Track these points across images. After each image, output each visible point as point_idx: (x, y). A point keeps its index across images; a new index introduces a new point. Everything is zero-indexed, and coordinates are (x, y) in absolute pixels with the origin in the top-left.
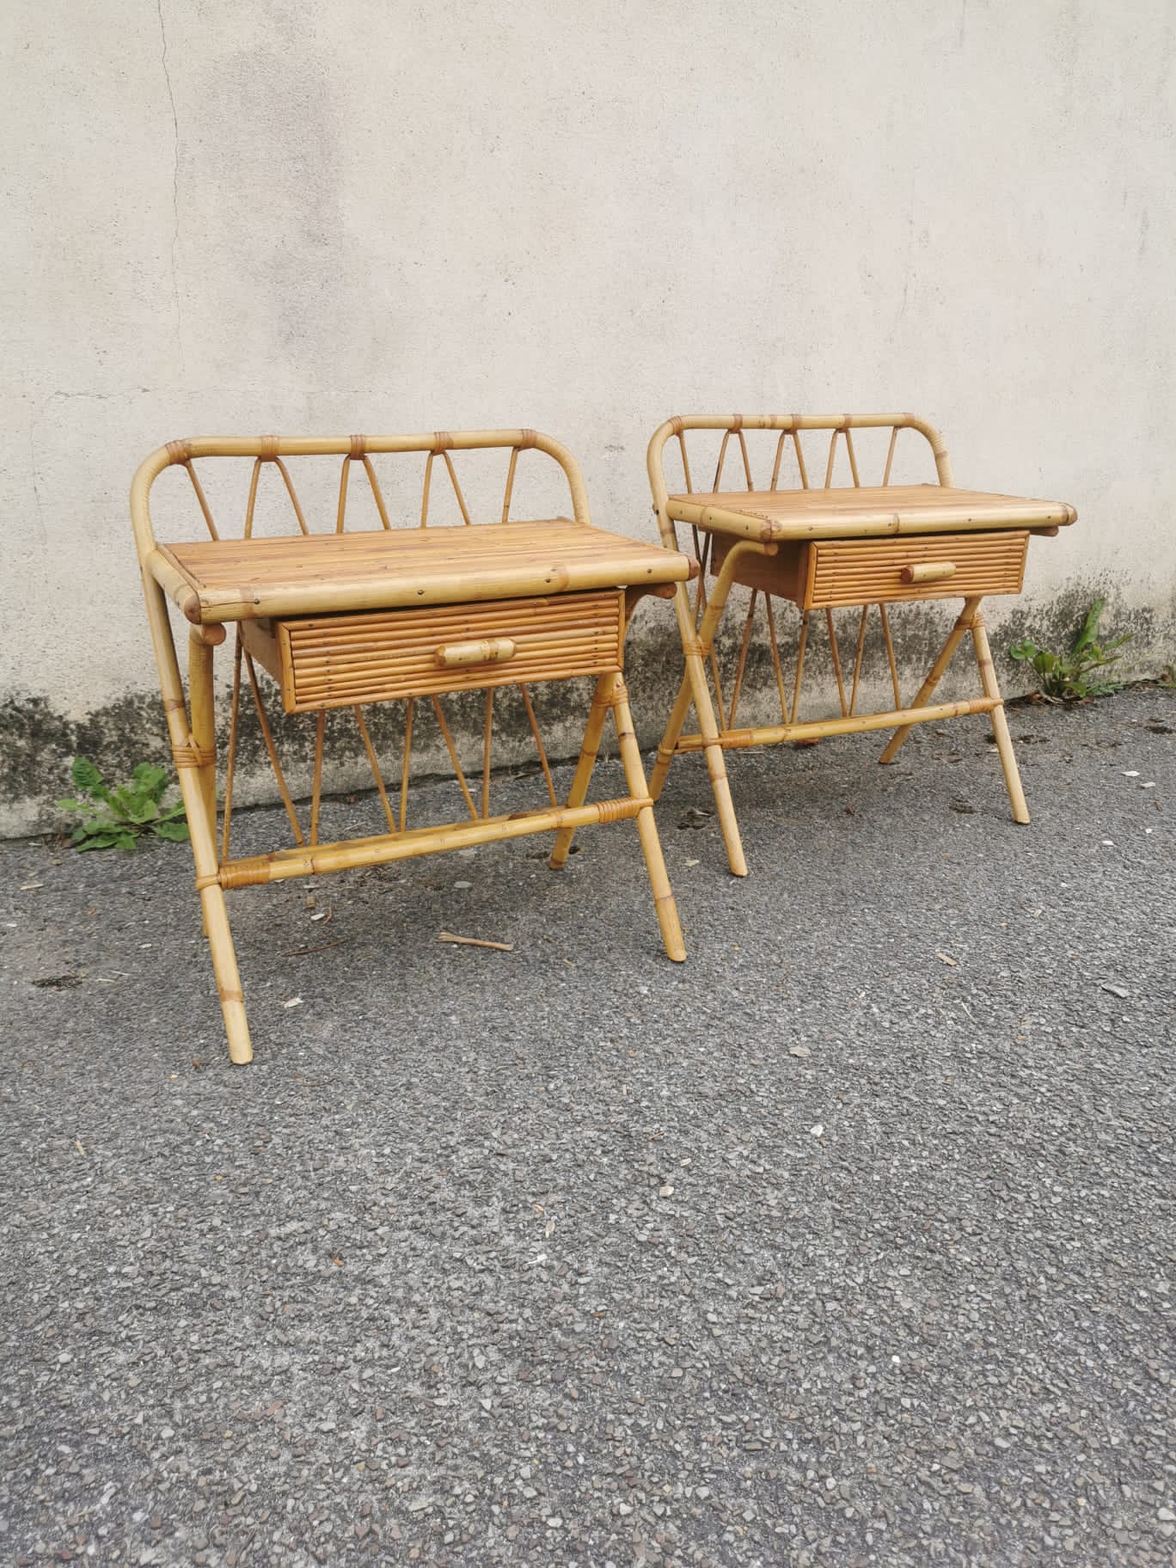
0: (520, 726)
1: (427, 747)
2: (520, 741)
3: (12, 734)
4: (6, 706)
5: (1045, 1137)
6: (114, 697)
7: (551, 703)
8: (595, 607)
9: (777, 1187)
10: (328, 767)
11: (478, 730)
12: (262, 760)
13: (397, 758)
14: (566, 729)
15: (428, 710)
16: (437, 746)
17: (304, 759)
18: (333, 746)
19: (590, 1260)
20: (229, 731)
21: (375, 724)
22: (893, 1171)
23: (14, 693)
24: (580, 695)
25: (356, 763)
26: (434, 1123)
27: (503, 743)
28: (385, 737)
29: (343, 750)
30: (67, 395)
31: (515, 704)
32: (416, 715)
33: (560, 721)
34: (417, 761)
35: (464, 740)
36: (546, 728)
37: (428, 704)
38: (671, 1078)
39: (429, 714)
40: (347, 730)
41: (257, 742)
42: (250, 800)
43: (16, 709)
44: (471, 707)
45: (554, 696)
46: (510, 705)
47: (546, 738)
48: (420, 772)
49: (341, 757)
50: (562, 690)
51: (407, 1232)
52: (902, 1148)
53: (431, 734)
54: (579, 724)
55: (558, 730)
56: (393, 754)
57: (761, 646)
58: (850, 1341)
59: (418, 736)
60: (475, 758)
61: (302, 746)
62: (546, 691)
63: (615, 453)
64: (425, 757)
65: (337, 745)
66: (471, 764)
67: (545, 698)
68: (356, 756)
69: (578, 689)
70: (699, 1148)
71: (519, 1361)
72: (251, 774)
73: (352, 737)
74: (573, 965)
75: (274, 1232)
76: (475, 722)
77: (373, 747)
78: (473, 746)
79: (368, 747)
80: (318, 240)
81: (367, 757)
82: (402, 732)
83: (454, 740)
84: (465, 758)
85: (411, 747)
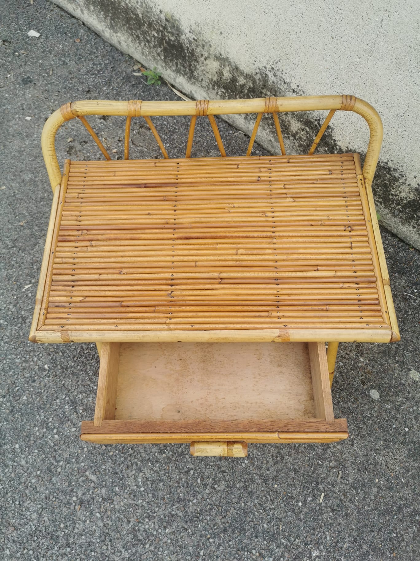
3: (313, 133)
4: (316, 120)
6: (362, 149)
12: (412, 223)
20: (405, 202)
23: (321, 117)
41: (415, 216)
42: (395, 231)
43: (319, 124)
72: (403, 224)
74: (321, 501)
75: (87, 473)
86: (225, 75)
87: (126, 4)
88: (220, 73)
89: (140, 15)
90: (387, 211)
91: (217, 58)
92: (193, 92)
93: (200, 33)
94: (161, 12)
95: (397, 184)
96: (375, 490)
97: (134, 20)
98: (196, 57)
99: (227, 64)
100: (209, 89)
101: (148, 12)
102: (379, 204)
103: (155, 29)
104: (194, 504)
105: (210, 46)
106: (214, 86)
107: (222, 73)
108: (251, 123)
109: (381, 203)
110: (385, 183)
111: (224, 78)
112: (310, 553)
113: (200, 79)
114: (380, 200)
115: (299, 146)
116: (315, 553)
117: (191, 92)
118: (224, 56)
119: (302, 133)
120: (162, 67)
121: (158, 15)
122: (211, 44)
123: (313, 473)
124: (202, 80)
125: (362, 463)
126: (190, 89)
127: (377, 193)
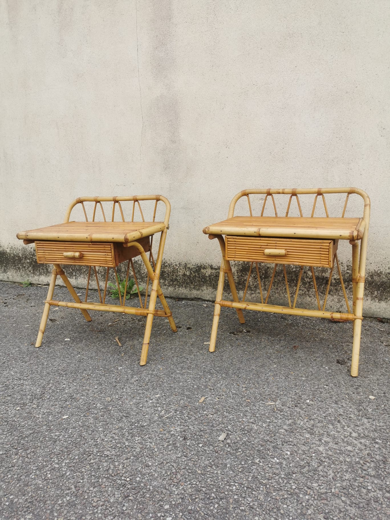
1: (198, 290)
2: (228, 294)
8: (105, 247)
10: (171, 289)
13: (190, 291)
15: (199, 278)
16: (202, 290)
17: (166, 285)
18: (173, 283)
21: (184, 279)
25: (179, 290)
28: (187, 284)
29: (176, 285)
30: (118, 185)
32: (196, 279)
33: (242, 290)
34: (195, 293)
37: (200, 276)
39: (200, 279)
40: (177, 279)
44: (213, 280)
45: (240, 281)
48: (197, 297)
49: (175, 287)
53: (200, 286)
54: (249, 292)
56: (189, 289)
57: (326, 277)
59: (197, 285)
61: (165, 281)
64: (198, 292)
65: (174, 283)
66: (212, 298)
67: (237, 281)
68: (179, 287)
69: (248, 281)
73: (178, 282)
74: (122, 355)
76: (214, 284)
77: (184, 286)
78: (213, 292)
79: (182, 286)
80: (174, 142)
81: (182, 288)
82: (192, 283)
83: (207, 289)
84: (210, 295)
85: (194, 288)
87: (14, 254)
89: (21, 256)
90: (145, 284)
92: (48, 281)
94: (31, 248)
95: (142, 267)
97: (18, 260)
101: (25, 252)
102: (141, 283)
103: (28, 258)
108: (78, 279)
109: (141, 282)
110: (138, 270)
112: (117, 368)
114: (140, 280)
115: (102, 277)
116: (120, 368)
117: (47, 282)
119: (101, 268)
120: (32, 277)
121: (30, 251)
126: (47, 280)
127: (138, 278)
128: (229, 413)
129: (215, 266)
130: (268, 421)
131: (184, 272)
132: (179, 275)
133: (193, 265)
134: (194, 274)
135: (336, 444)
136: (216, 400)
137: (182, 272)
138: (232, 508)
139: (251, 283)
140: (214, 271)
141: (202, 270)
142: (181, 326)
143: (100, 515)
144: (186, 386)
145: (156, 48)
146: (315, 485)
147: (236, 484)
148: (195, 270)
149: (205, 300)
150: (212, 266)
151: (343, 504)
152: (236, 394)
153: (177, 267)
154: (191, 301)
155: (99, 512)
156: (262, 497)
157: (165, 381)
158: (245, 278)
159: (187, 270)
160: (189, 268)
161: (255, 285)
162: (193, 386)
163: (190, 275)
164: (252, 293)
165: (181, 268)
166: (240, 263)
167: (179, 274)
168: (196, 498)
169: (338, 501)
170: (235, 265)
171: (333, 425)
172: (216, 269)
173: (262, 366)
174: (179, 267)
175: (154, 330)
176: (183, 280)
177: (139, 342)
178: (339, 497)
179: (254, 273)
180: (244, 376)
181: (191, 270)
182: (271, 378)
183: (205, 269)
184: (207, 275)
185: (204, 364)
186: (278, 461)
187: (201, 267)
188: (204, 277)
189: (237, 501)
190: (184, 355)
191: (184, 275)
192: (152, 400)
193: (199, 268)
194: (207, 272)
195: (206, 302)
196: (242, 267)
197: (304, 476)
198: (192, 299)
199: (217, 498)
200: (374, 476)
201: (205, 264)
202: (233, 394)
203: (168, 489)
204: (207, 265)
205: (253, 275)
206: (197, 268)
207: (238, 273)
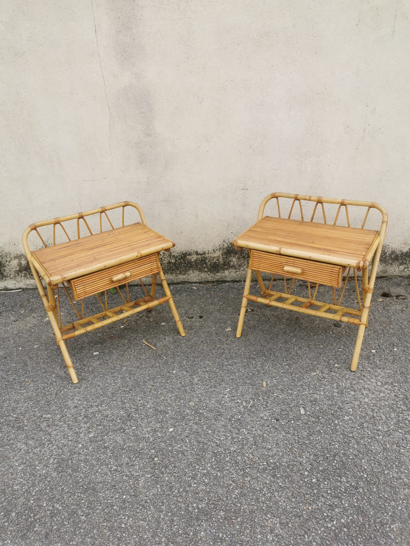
0: (214, 270)
1: (185, 274)
2: (214, 274)
5: (224, 452)
7: (224, 264)
9: (146, 442)
11: (200, 270)
13: (176, 276)
14: (229, 272)
15: (185, 264)
16: (188, 274)
19: (92, 446)
21: (170, 266)
22: (176, 448)
24: (234, 263)
26: (95, 398)
27: (209, 275)
28: (173, 270)
30: (86, 181)
31: (212, 264)
32: (182, 265)
33: (227, 270)
34: (181, 277)
35: (197, 273)
36: (223, 271)
37: (185, 262)
38: (154, 402)
42: (136, 283)
44: (198, 264)
45: (225, 263)
46: (211, 264)
47: (223, 274)
48: (183, 280)
50: (227, 261)
51: (66, 425)
52: (186, 442)
53: (186, 271)
54: (234, 271)
55: (227, 272)
56: (175, 275)
58: (120, 488)
59: (182, 271)
60: (200, 278)
62: (222, 261)
63: (245, 191)
64: (185, 277)
66: (199, 280)
67: (222, 263)
69: (233, 261)
70: (140, 425)
71: (58, 465)
74: (165, 359)
75: (44, 416)
76: (200, 268)
77: (169, 272)
78: (199, 275)
79: (168, 273)
80: (149, 135)
81: (167, 275)
82: (178, 269)
83: (193, 273)
84: (197, 278)
85: (180, 273)
86: (22, 263)
88: (20, 264)
91: (16, 257)
93: (3, 251)
96: (184, 344)
98: (4, 265)
99: (22, 257)
100: (15, 277)
104: (110, 392)
105: (10, 254)
106: (18, 273)
107: (21, 263)
111: (22, 265)
112: (172, 373)
113: (9, 275)
116: (174, 372)
118: (19, 254)
122: (11, 252)
123: (156, 354)
124: (10, 274)
125: (173, 342)
128: (291, 390)
129: (200, 251)
130: (322, 389)
131: (169, 260)
132: (164, 264)
133: (178, 253)
134: (179, 261)
135: (373, 394)
136: (275, 382)
137: (166, 260)
138: (345, 459)
139: (236, 263)
140: (199, 256)
141: (187, 257)
142: (192, 316)
143: (269, 495)
144: (243, 375)
145: (120, 32)
146: (380, 427)
147: (336, 443)
148: (180, 257)
149: (191, 283)
150: (197, 252)
151: (401, 434)
152: (285, 373)
153: (162, 257)
154: (177, 284)
155: (266, 492)
156: (356, 446)
157: (223, 375)
158: (230, 260)
159: (172, 258)
160: (174, 256)
161: (239, 264)
162: (249, 374)
163: (175, 263)
164: (237, 271)
165: (166, 256)
166: (224, 247)
167: (163, 262)
168: (319, 461)
169: (398, 433)
170: (220, 249)
171: (362, 380)
172: (201, 254)
173: (286, 342)
174: (163, 256)
175: (171, 325)
176: (168, 268)
177: (168, 341)
178: (397, 430)
179: (238, 254)
180: (279, 355)
181: (176, 258)
182: (299, 352)
183: (191, 255)
184: (193, 260)
185: (241, 351)
186: (348, 418)
187: (186, 254)
188: (190, 262)
189: (344, 454)
190: (218, 346)
191: (169, 263)
192: (226, 395)
193: (184, 255)
194: (192, 258)
195: (194, 284)
196: (226, 250)
197: (370, 423)
198: (178, 283)
199: (331, 456)
200: (407, 410)
201: (190, 251)
202: (282, 373)
203: (297, 461)
204: (192, 251)
205: (237, 256)
206: (182, 256)
207: (223, 256)
